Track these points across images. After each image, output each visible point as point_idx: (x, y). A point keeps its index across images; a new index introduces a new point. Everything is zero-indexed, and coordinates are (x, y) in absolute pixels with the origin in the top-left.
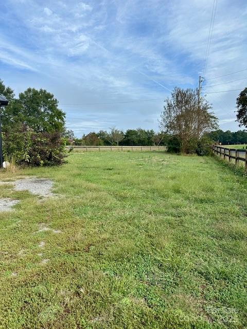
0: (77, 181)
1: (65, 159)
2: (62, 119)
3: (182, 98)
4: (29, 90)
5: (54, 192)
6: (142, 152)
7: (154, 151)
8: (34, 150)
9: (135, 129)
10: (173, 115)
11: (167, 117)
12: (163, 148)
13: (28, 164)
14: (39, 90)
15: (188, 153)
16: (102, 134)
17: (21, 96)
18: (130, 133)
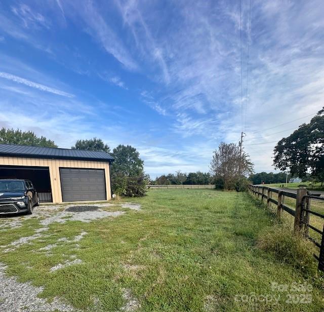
0: (153, 204)
1: (146, 193)
2: (142, 166)
3: (226, 150)
4: (120, 146)
5: (142, 209)
6: (198, 189)
7: (207, 189)
8: (129, 188)
9: (195, 172)
10: (220, 162)
11: (215, 164)
12: (213, 186)
13: (126, 196)
14: (126, 146)
15: (229, 190)
16: (170, 176)
17: (115, 150)
18: (191, 175)
